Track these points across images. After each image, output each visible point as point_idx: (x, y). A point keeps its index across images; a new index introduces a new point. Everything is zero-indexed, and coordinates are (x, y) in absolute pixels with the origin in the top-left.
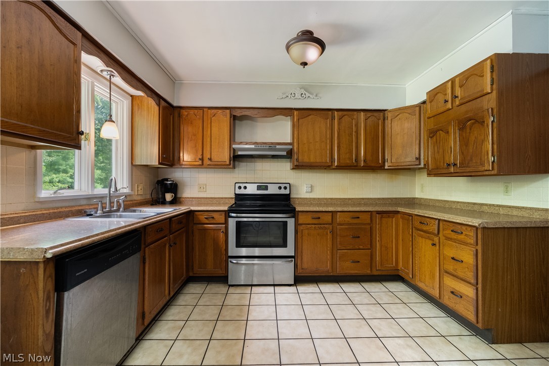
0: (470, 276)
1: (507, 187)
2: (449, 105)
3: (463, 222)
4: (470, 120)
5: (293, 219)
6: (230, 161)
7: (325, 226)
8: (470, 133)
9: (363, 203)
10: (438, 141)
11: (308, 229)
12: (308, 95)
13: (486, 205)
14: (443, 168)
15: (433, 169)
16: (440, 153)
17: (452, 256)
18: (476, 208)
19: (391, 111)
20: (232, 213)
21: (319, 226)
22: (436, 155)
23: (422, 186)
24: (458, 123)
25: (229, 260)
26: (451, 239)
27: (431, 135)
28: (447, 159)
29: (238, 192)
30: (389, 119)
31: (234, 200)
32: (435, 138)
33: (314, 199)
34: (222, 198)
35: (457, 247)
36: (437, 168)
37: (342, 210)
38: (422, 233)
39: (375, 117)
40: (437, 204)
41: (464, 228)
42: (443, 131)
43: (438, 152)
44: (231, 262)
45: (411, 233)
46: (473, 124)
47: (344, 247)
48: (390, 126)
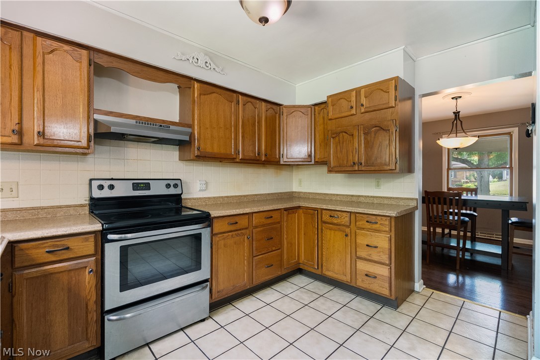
0: (385, 258)
1: (378, 182)
2: (354, 111)
3: (380, 214)
4: (376, 127)
5: (209, 229)
6: (89, 141)
7: (243, 231)
8: (374, 138)
9: (256, 199)
10: (341, 142)
11: (224, 239)
12: (213, 66)
13: (362, 196)
14: (346, 166)
15: (335, 167)
16: (343, 153)
17: (366, 243)
18: (354, 199)
19: (286, 107)
20: (111, 233)
21: (236, 232)
22: (338, 154)
23: (300, 181)
24: (364, 128)
25: (106, 317)
26: (364, 229)
27: (333, 136)
28: (351, 158)
29: (97, 194)
30: (285, 114)
31: (87, 208)
32: (337, 138)
33: (209, 198)
34: (60, 207)
35: (371, 235)
36: (340, 166)
37: (258, 210)
38: (331, 226)
39: (273, 109)
40: (317, 197)
41: (379, 218)
42: (346, 133)
43: (341, 152)
44: (109, 320)
45: (316, 227)
46: (378, 130)
47: (260, 252)
48: (285, 122)
